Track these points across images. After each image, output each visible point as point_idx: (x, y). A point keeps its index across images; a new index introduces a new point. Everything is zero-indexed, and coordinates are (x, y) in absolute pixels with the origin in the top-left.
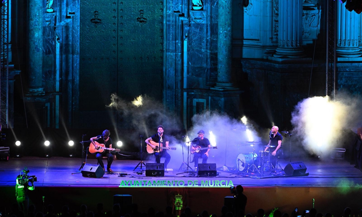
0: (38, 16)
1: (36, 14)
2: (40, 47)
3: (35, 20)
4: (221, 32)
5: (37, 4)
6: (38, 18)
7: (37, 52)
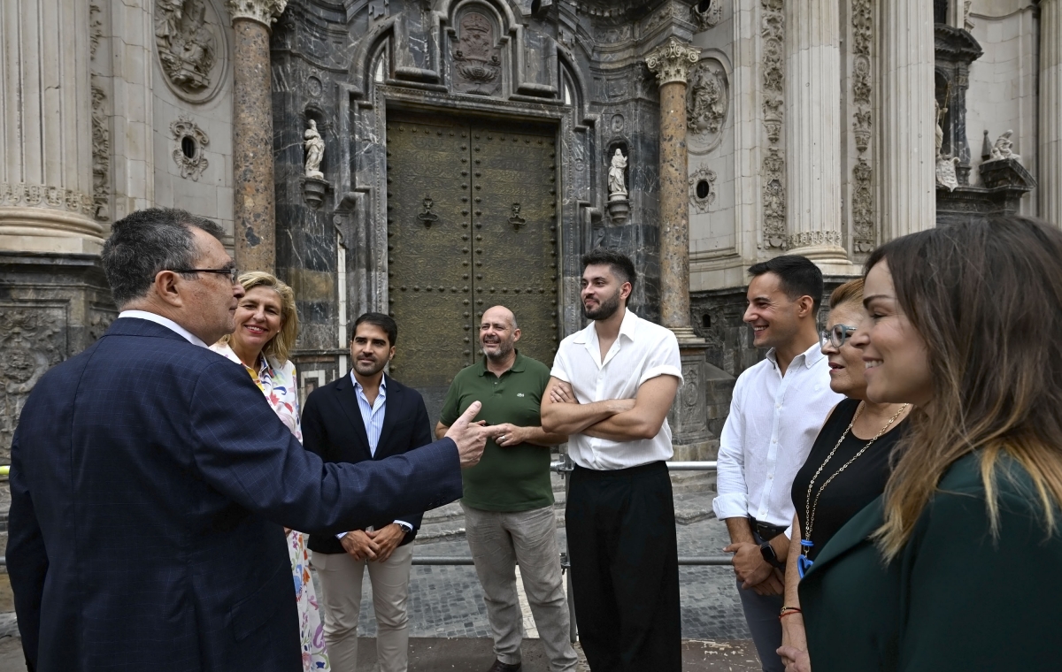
0: (253, 158)
1: (247, 153)
2: (259, 233)
3: (244, 168)
4: (668, 229)
5: (250, 130)
6: (251, 164)
7: (253, 245)
